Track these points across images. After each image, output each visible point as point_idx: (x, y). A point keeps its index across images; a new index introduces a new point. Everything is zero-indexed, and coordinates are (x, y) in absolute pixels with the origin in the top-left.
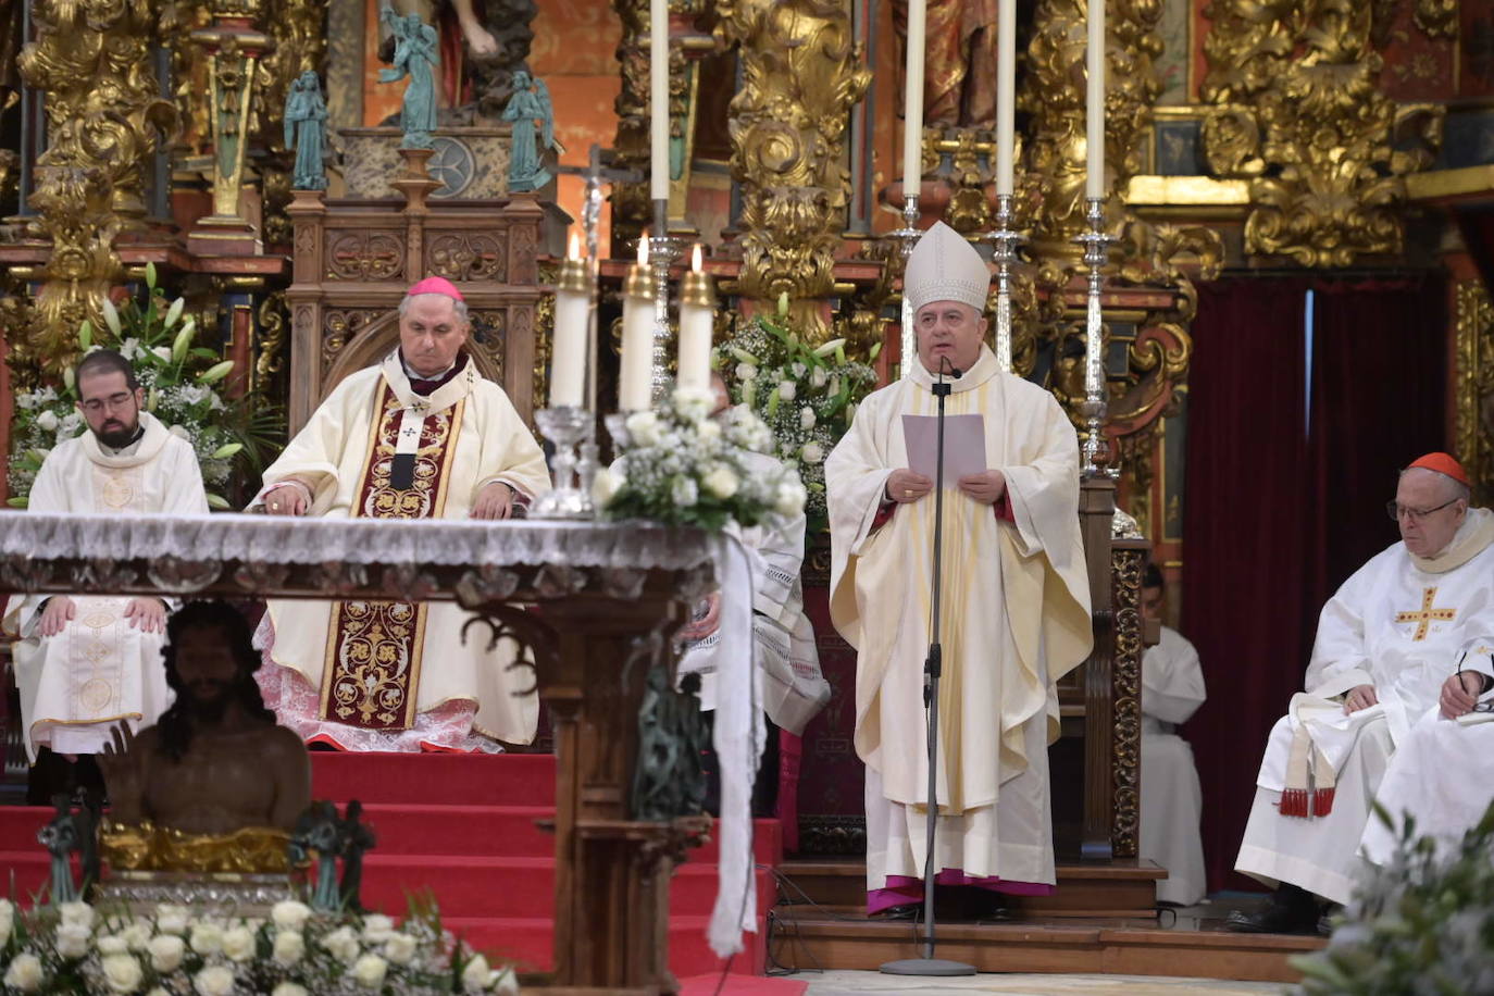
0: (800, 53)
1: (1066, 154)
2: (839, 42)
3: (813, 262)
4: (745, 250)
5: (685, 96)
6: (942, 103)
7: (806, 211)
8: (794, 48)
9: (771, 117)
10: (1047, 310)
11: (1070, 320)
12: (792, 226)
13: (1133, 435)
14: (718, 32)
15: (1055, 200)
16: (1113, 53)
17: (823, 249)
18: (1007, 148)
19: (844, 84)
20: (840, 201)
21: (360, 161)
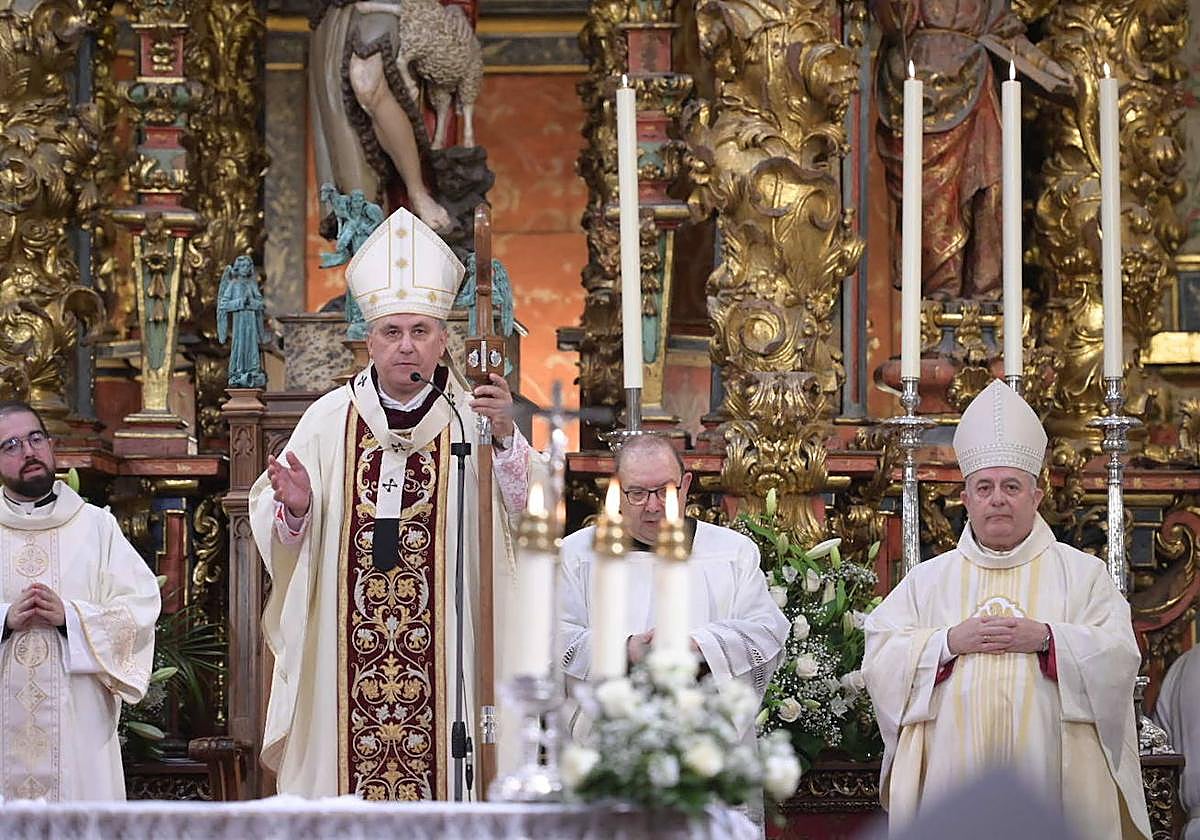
0: (785, 224)
1: (1080, 323)
2: (828, 211)
3: (804, 454)
4: (728, 442)
5: (658, 270)
6: (943, 272)
7: (795, 398)
8: (777, 218)
9: (754, 294)
10: (1063, 497)
11: (1088, 505)
12: (779, 416)
13: (1161, 630)
14: (692, 201)
15: (1070, 374)
16: (1131, 210)
17: (814, 439)
18: (1015, 321)
19: (833, 256)
20: (832, 385)
21: (302, 351)
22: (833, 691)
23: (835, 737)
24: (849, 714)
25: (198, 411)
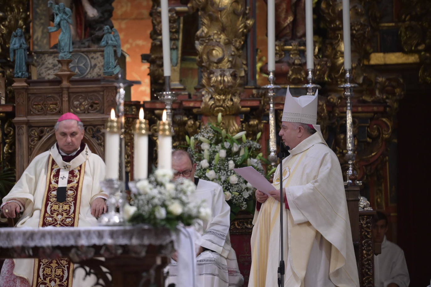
0: (224, 13)
1: (338, 49)
2: (240, 8)
3: (232, 100)
4: (203, 96)
5: (177, 32)
6: (284, 31)
7: (228, 79)
8: (221, 11)
9: (212, 40)
10: (331, 115)
12: (222, 86)
13: (370, 164)
14: (190, 5)
15: (333, 69)
16: (356, 6)
17: (236, 94)
18: (311, 49)
19: (242, 25)
20: (243, 74)
21: (43, 64)
22: (244, 188)
23: (244, 206)
24: (250, 197)
25: (6, 87)
